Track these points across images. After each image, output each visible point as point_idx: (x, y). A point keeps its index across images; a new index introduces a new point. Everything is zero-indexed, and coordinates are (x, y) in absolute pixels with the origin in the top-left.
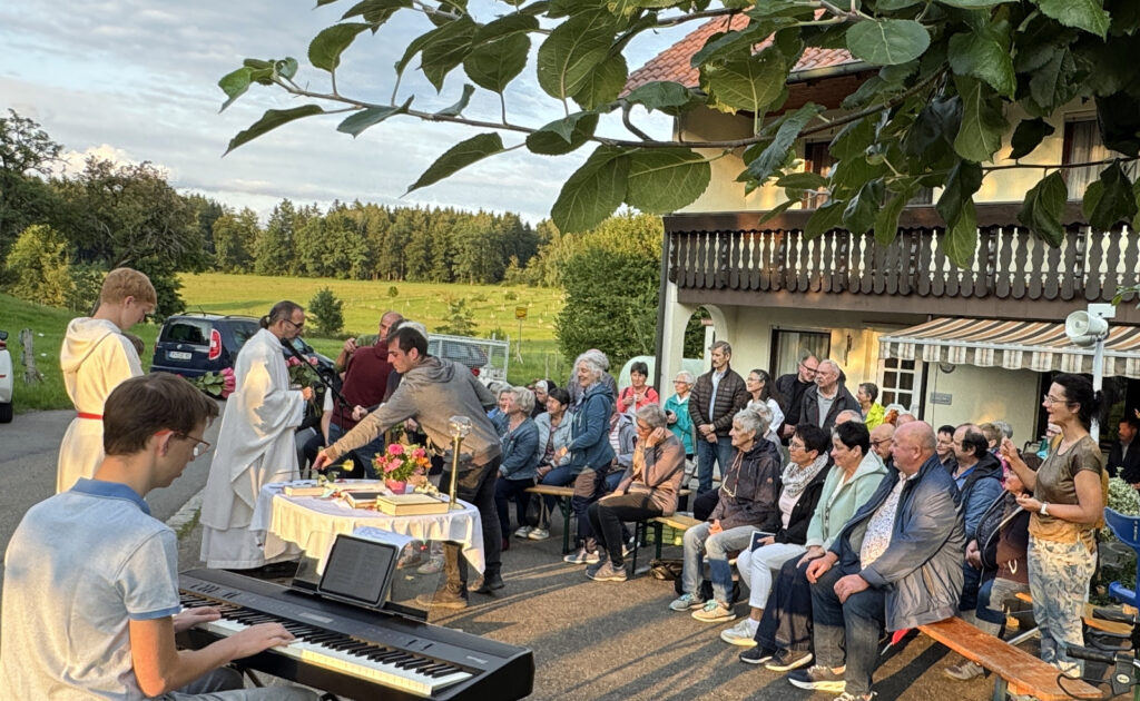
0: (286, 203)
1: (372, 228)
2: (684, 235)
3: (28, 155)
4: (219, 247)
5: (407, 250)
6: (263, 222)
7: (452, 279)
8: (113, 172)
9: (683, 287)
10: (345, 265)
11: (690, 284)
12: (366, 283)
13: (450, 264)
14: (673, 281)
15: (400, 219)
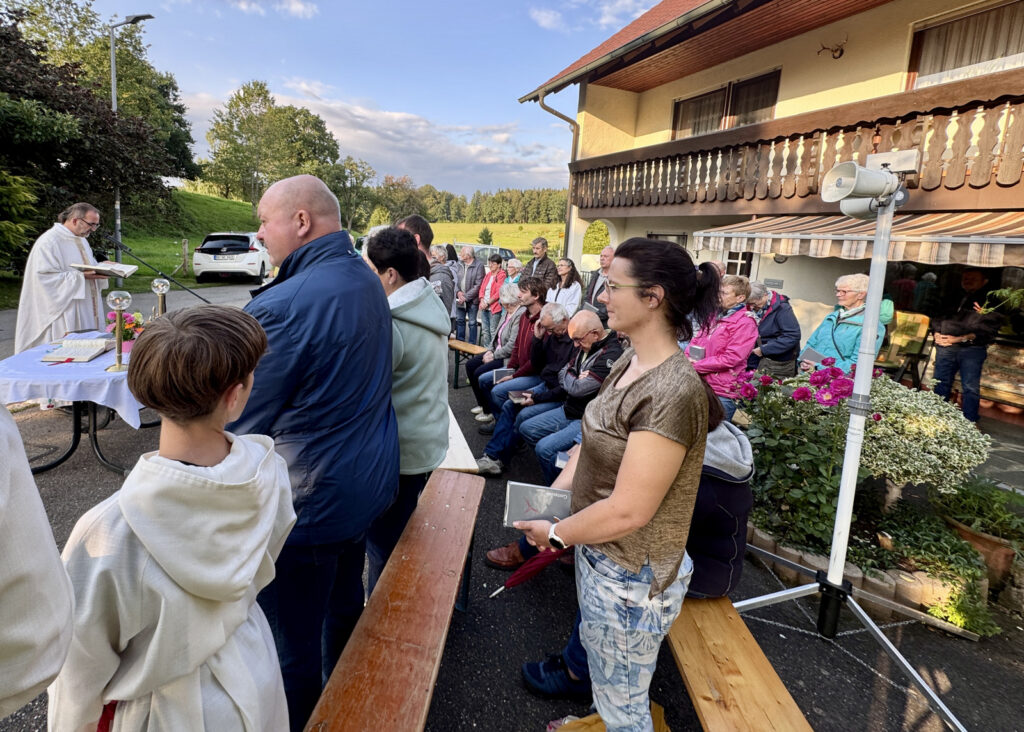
0: (478, 192)
1: (514, 200)
2: (582, 174)
3: (364, 177)
4: (452, 212)
5: (529, 209)
6: (469, 202)
7: (549, 221)
8: (394, 181)
9: (581, 208)
10: (502, 217)
11: (584, 206)
12: (510, 225)
13: (548, 215)
14: (575, 204)
15: (526, 195)
